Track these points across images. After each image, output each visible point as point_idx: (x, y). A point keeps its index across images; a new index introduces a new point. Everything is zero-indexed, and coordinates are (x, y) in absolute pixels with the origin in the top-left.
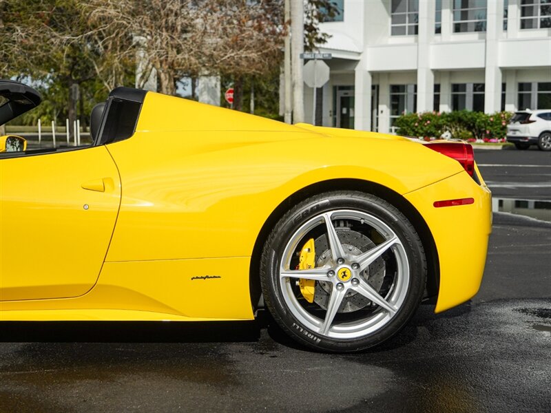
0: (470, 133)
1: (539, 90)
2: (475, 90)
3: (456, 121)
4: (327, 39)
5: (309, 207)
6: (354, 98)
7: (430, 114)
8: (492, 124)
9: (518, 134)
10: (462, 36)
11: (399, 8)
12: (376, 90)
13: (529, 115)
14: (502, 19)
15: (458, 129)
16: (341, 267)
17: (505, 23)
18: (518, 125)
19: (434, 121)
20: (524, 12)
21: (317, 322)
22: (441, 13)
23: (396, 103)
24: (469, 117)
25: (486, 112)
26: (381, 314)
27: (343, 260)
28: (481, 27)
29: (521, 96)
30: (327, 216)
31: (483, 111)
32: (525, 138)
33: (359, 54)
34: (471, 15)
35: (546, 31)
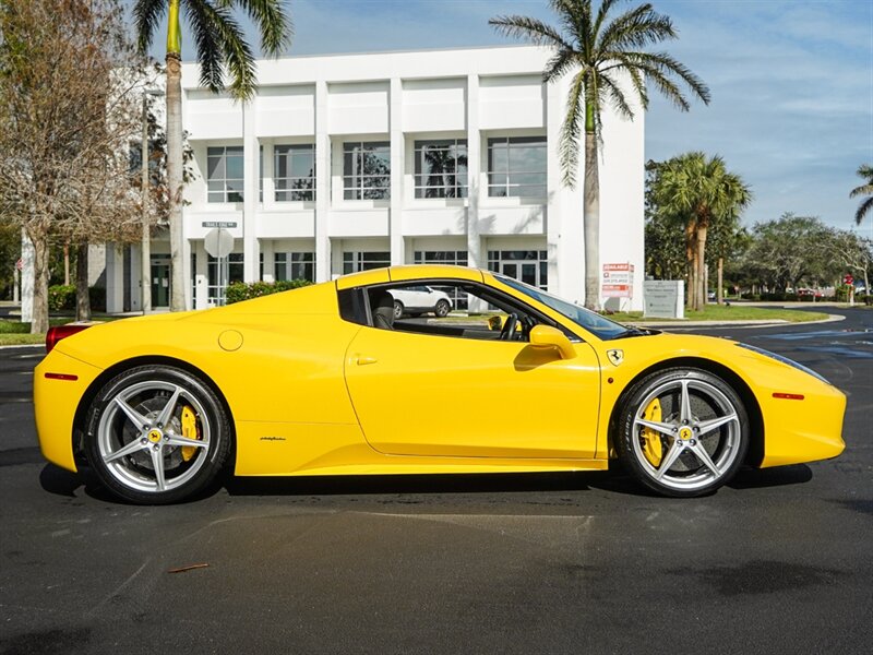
10: (283, 205)
11: (215, 174)
22: (263, 181)
34: (289, 184)
35: (370, 203)
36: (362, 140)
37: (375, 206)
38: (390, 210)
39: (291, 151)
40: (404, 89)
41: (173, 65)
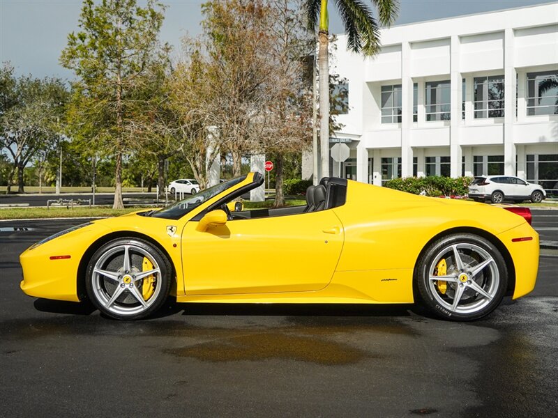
0: (441, 192)
1: (489, 161)
2: (442, 161)
3: (431, 183)
4: (342, 127)
5: (444, 242)
6: (356, 167)
7: (411, 179)
8: (456, 185)
9: (477, 193)
10: (432, 124)
11: (386, 104)
12: (371, 162)
13: (485, 179)
14: (462, 111)
15: (432, 189)
16: (462, 274)
17: (464, 114)
18: (476, 186)
19: (415, 184)
20: (476, 106)
21: (449, 304)
22: (417, 108)
23: (385, 170)
24: (440, 180)
25: (451, 177)
26: (483, 300)
27: (462, 270)
28: (446, 117)
29: (475, 166)
30: (454, 247)
31: (449, 176)
32: (482, 195)
33: (360, 136)
34: (438, 108)
35: (492, 120)
36: (487, 75)
37: (495, 122)
38: (504, 125)
39: (440, 85)
40: (515, 36)
41: (323, 38)
